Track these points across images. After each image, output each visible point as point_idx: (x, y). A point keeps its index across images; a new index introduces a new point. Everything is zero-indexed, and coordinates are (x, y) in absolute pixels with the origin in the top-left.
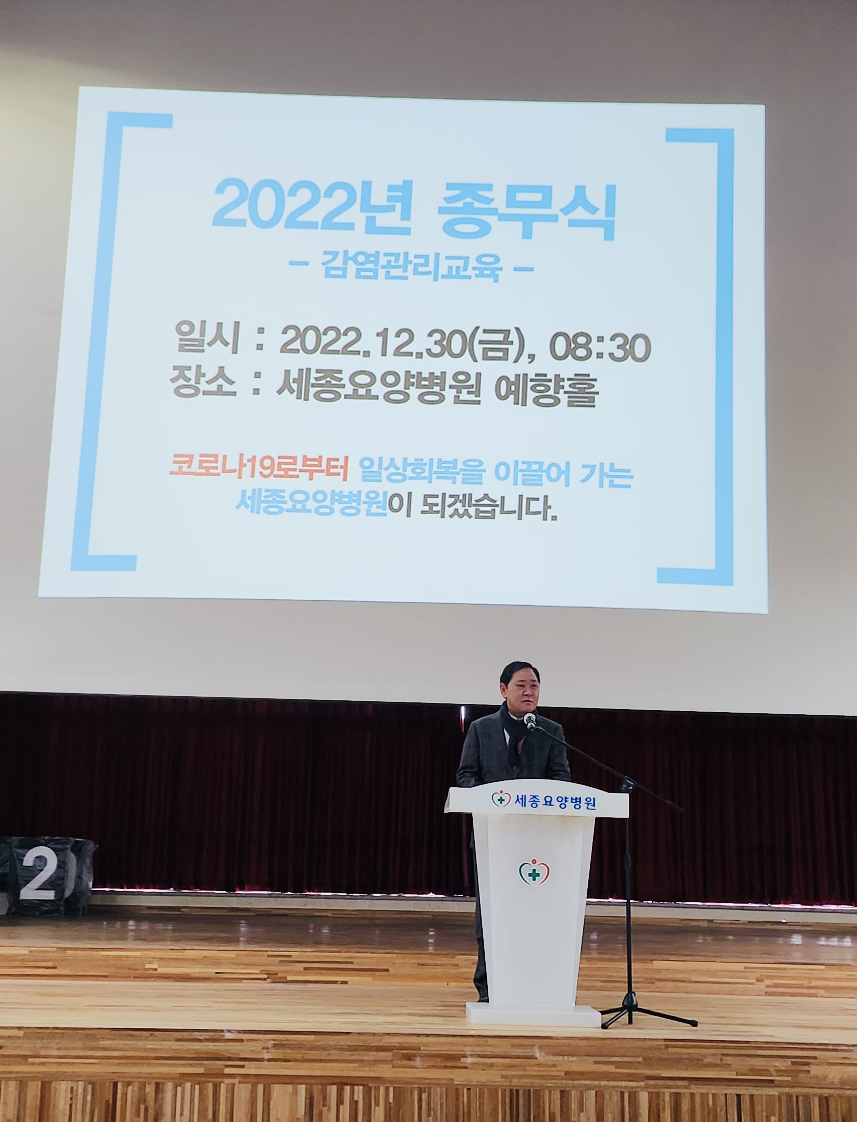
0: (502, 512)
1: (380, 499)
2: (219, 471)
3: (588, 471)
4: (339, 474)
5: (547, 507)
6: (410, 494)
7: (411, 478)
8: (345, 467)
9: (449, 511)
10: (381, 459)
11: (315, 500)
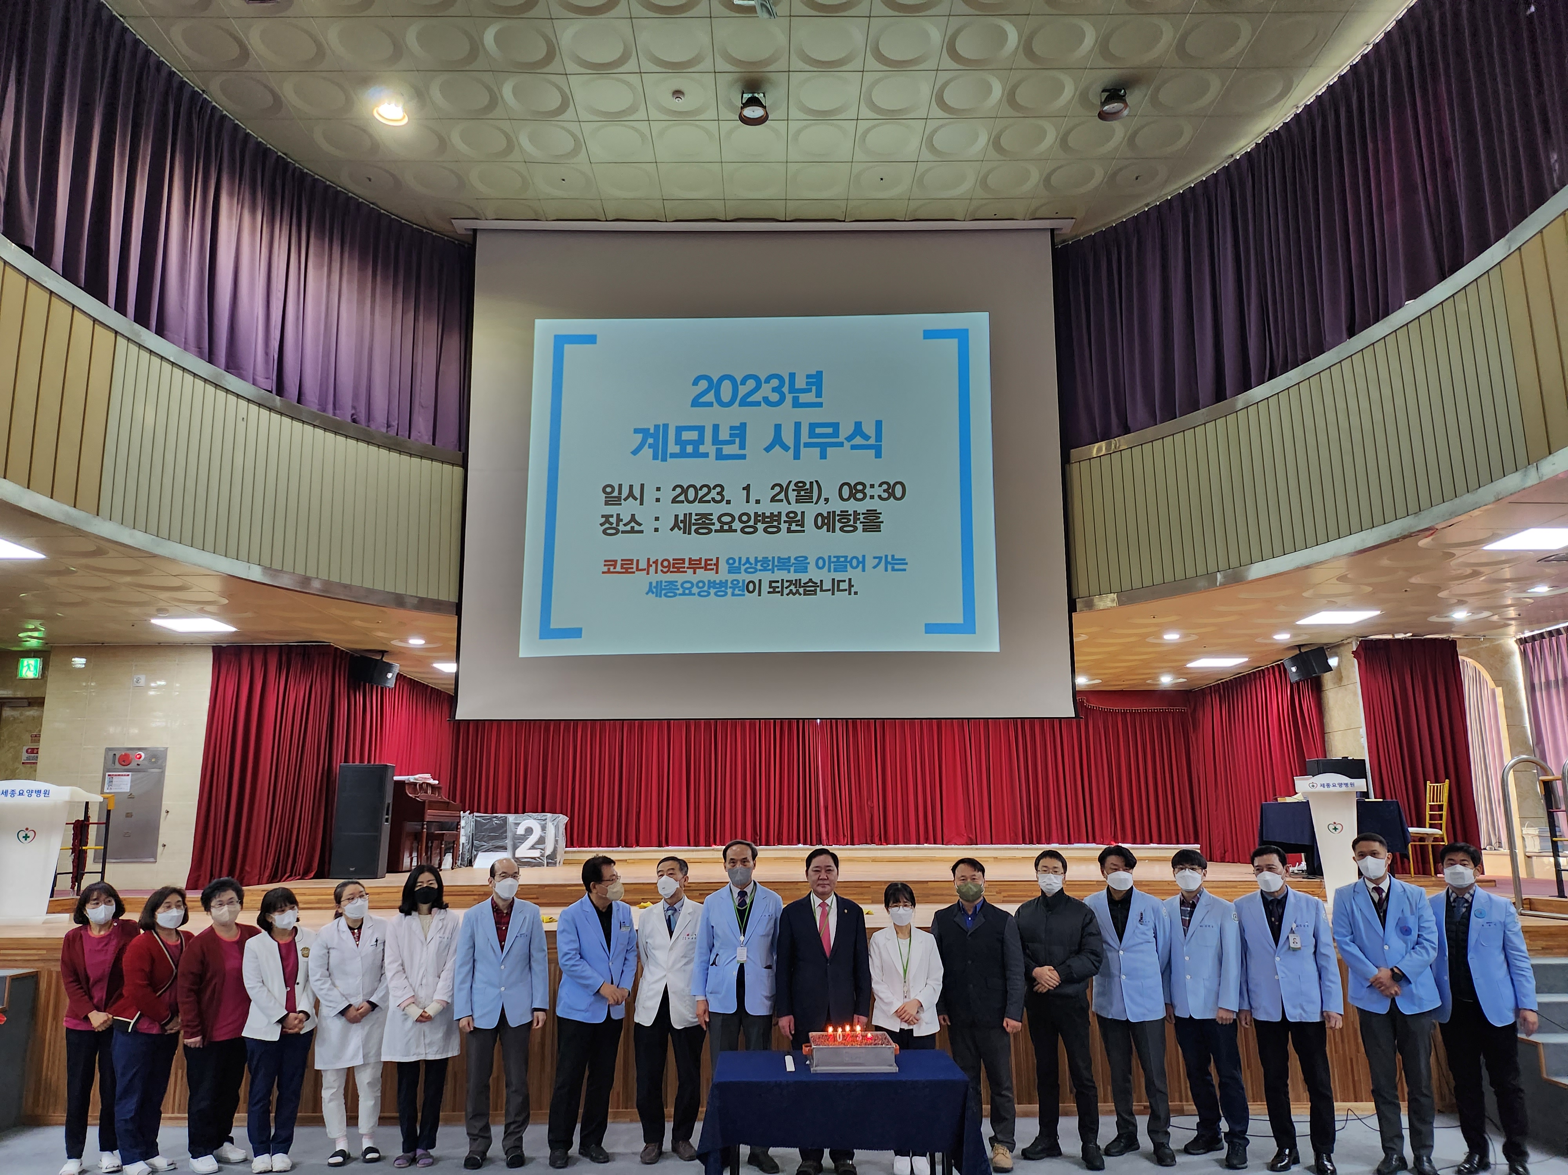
0: (822, 590)
1: (741, 584)
2: (634, 570)
3: (877, 561)
4: (713, 569)
5: (851, 586)
6: (760, 581)
7: (760, 570)
8: (717, 565)
9: (786, 591)
10: (740, 558)
11: (698, 587)
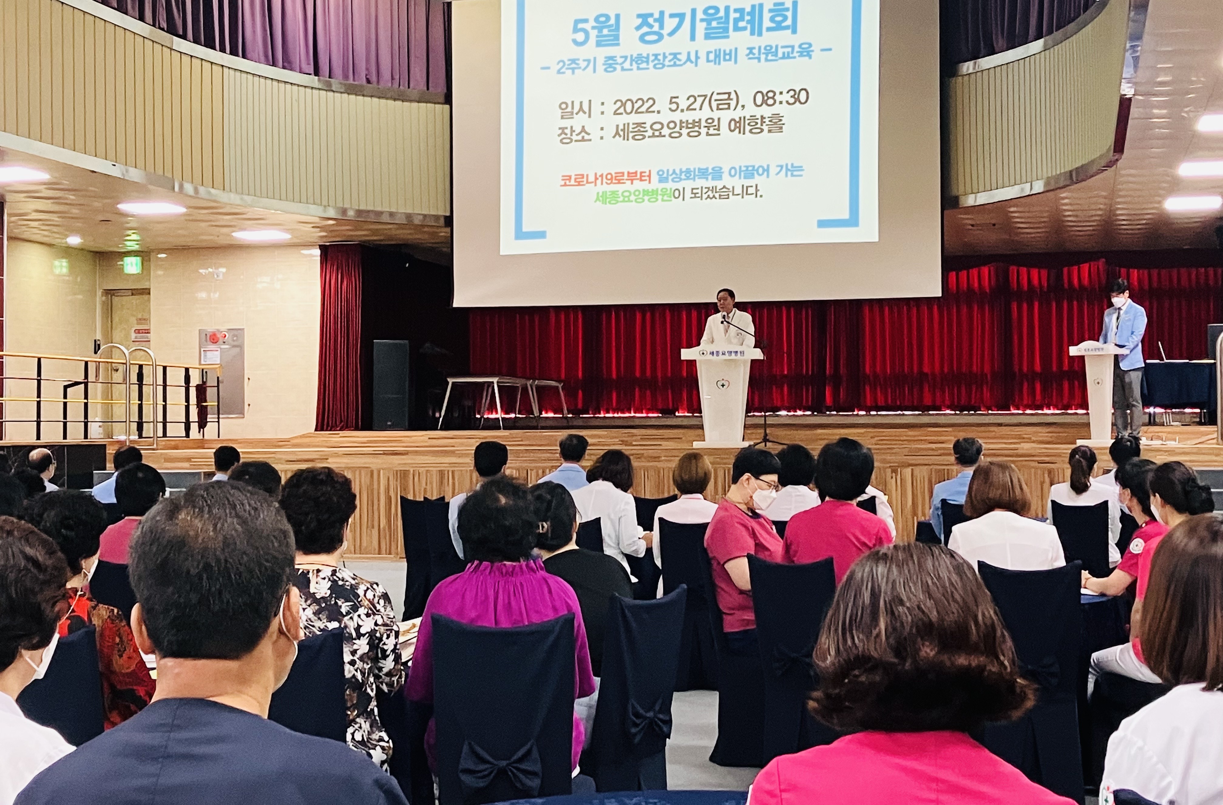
0: (733, 194)
1: (668, 192)
2: (585, 182)
3: (779, 168)
4: (646, 180)
5: (757, 190)
6: (684, 188)
7: (685, 179)
8: (649, 176)
9: (705, 196)
10: (668, 171)
11: (635, 195)
